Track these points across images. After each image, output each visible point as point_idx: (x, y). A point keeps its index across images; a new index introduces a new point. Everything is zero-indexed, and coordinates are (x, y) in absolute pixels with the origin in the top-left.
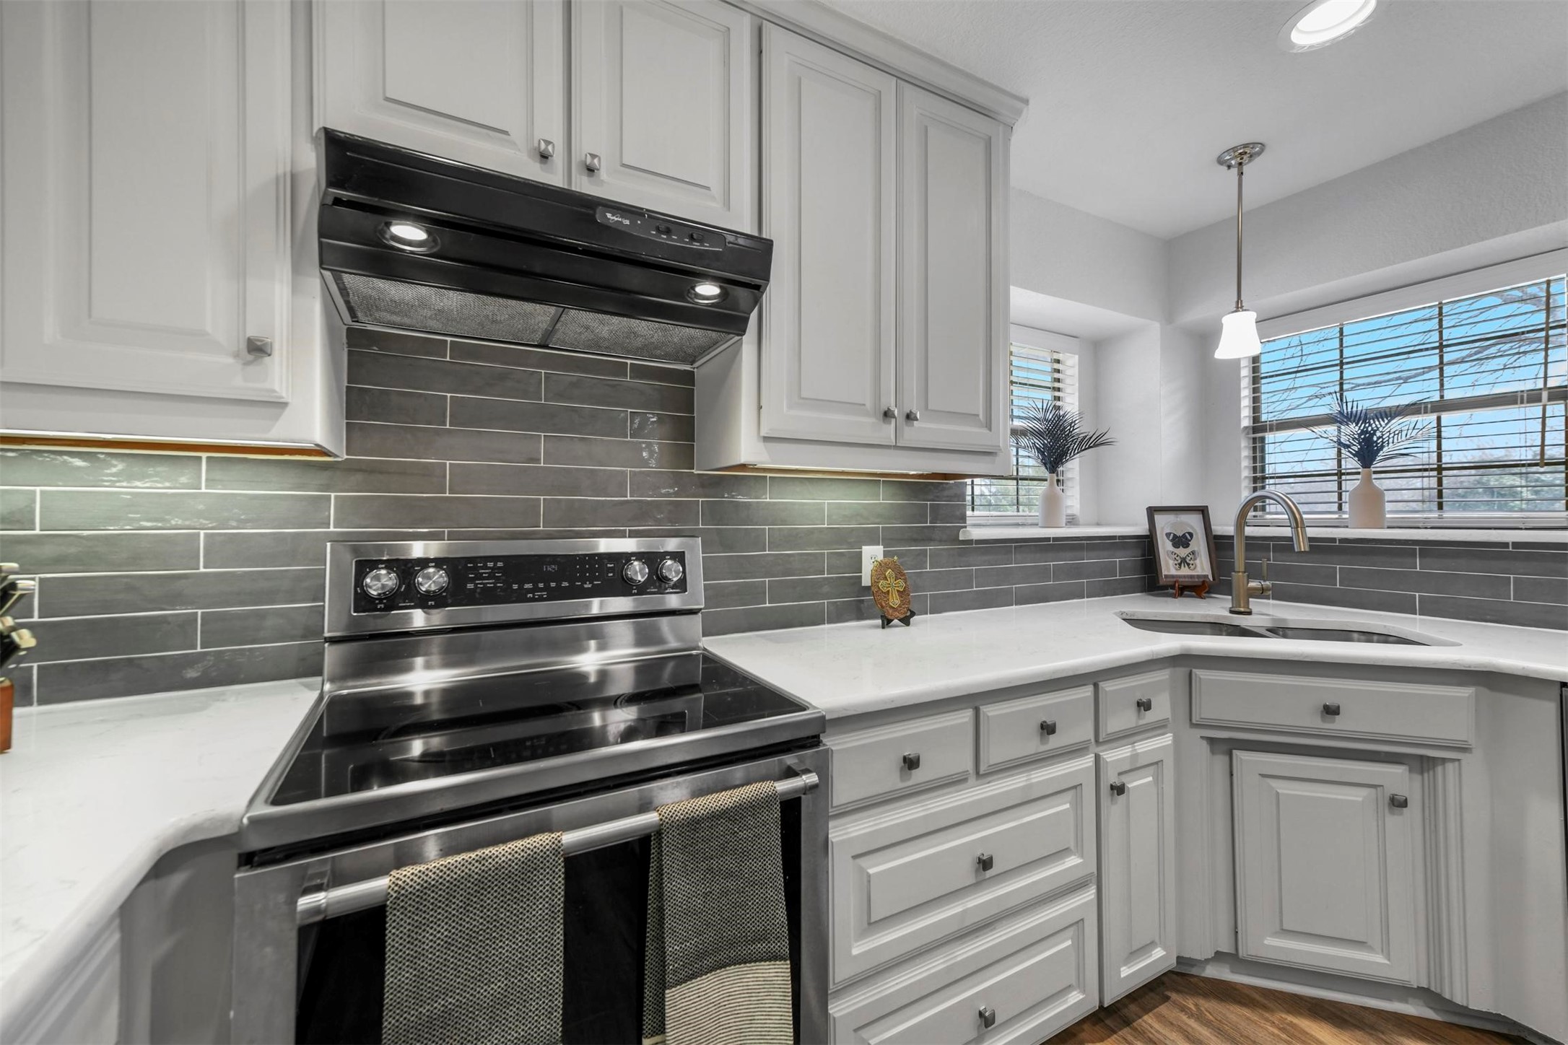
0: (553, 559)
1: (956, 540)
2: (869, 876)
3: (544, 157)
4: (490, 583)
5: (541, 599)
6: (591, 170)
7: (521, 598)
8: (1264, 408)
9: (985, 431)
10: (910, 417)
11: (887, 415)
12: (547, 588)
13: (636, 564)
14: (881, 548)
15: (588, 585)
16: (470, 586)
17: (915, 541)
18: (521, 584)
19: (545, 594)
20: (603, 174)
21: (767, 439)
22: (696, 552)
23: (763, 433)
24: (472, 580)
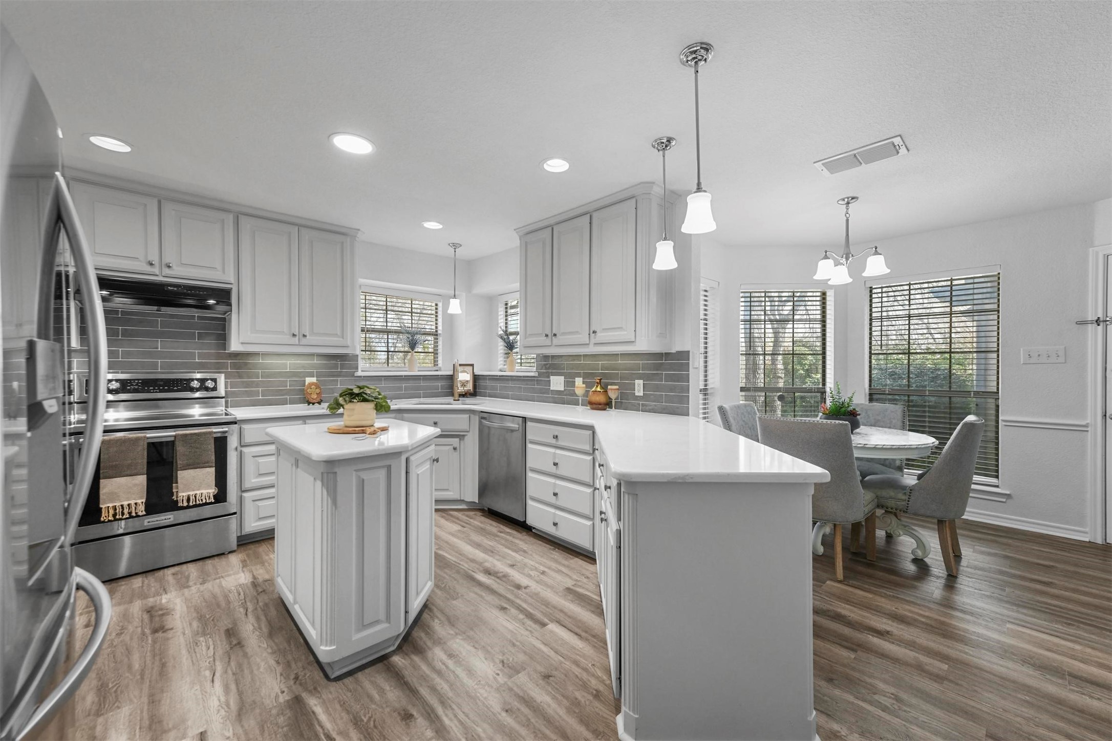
0: (162, 380)
1: (353, 376)
2: (259, 462)
3: (151, 264)
4: (136, 387)
5: (156, 392)
6: (169, 267)
7: (149, 392)
8: (509, 327)
9: (341, 339)
10: (304, 336)
11: (294, 335)
12: (159, 389)
13: (196, 382)
14: (315, 378)
15: (175, 388)
16: (128, 388)
17: (333, 376)
18: (148, 387)
19: (158, 391)
20: (174, 267)
21: (242, 343)
22: (221, 379)
23: (240, 341)
24: (129, 386)
